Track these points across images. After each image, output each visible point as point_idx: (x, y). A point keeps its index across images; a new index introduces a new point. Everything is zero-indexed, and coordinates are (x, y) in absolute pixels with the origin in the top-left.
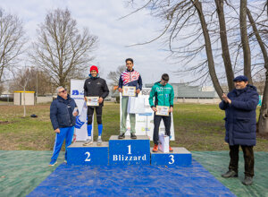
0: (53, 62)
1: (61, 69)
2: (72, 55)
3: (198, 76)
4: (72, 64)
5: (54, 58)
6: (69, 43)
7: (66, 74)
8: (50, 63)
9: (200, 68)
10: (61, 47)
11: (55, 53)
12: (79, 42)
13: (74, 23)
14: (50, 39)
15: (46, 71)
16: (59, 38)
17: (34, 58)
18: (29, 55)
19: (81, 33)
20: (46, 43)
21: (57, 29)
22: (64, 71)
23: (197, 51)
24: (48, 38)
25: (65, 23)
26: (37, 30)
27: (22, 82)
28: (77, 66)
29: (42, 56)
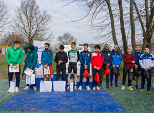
0: (25, 30)
1: (30, 34)
2: (36, 26)
3: (107, 40)
4: (36, 31)
5: (26, 27)
6: (35, 19)
7: (33, 37)
8: (23, 31)
9: (108, 36)
10: (30, 21)
11: (27, 25)
12: (41, 19)
13: (38, 7)
14: (24, 17)
15: (21, 35)
16: (29, 16)
17: (13, 27)
18: (11, 25)
19: (42, 13)
20: (21, 19)
21: (28, 10)
22: (32, 35)
23: (107, 26)
24: (22, 15)
25: (33, 7)
26: (16, 11)
28: (39, 33)
29: (18, 26)
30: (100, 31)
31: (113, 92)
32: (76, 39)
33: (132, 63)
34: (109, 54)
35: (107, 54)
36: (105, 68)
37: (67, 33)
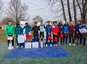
0: (14, 15)
1: (17, 17)
2: (20, 12)
3: (60, 19)
4: (20, 15)
5: (14, 13)
6: (19, 8)
7: (18, 19)
8: (13, 15)
9: (61, 16)
10: (16, 10)
11: (15, 12)
12: (22, 8)
13: (20, 2)
14: (13, 7)
15: (12, 18)
16: (15, 7)
17: (7, 14)
18: (6, 13)
19: (23, 5)
20: (11, 9)
21: (15, 4)
22: (18, 18)
23: (60, 10)
25: (17, 2)
26: (8, 4)
27: (4, 22)
28: (22, 16)
29: (10, 13)
30: (57, 14)
31: (65, 47)
32: (43, 19)
33: (73, 30)
34: (62, 27)
35: (61, 27)
36: (60, 34)
37: (38, 16)
